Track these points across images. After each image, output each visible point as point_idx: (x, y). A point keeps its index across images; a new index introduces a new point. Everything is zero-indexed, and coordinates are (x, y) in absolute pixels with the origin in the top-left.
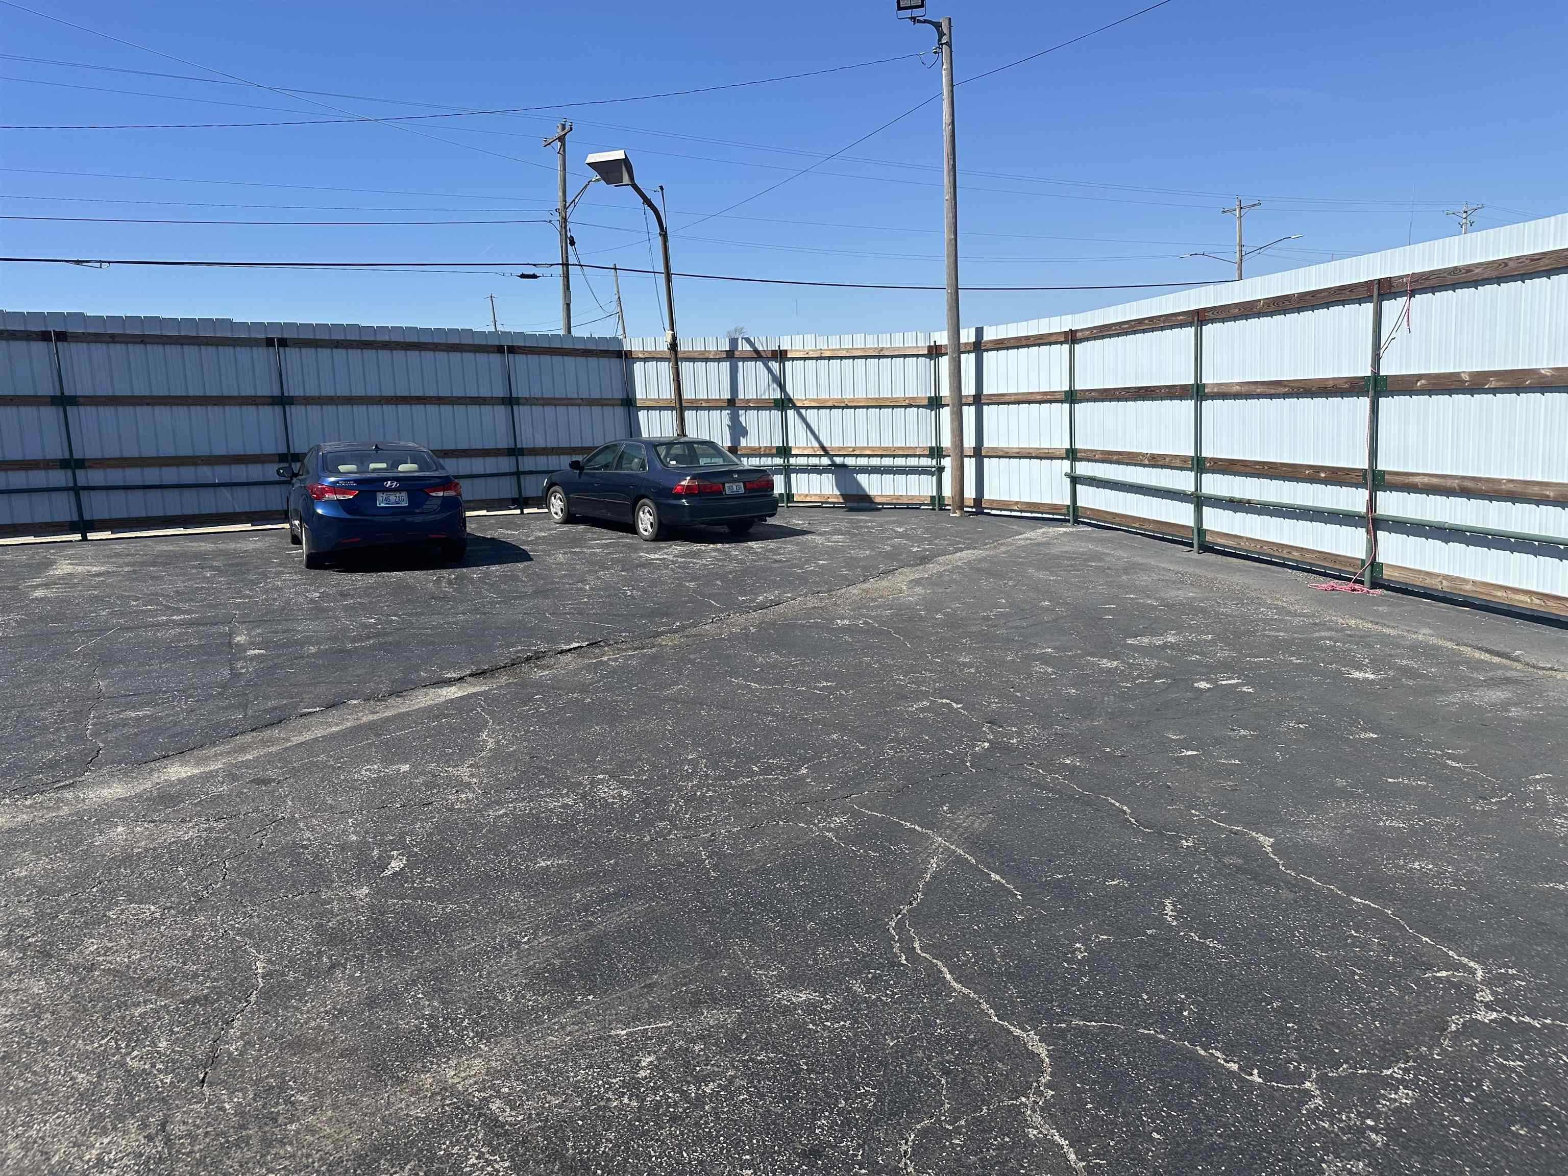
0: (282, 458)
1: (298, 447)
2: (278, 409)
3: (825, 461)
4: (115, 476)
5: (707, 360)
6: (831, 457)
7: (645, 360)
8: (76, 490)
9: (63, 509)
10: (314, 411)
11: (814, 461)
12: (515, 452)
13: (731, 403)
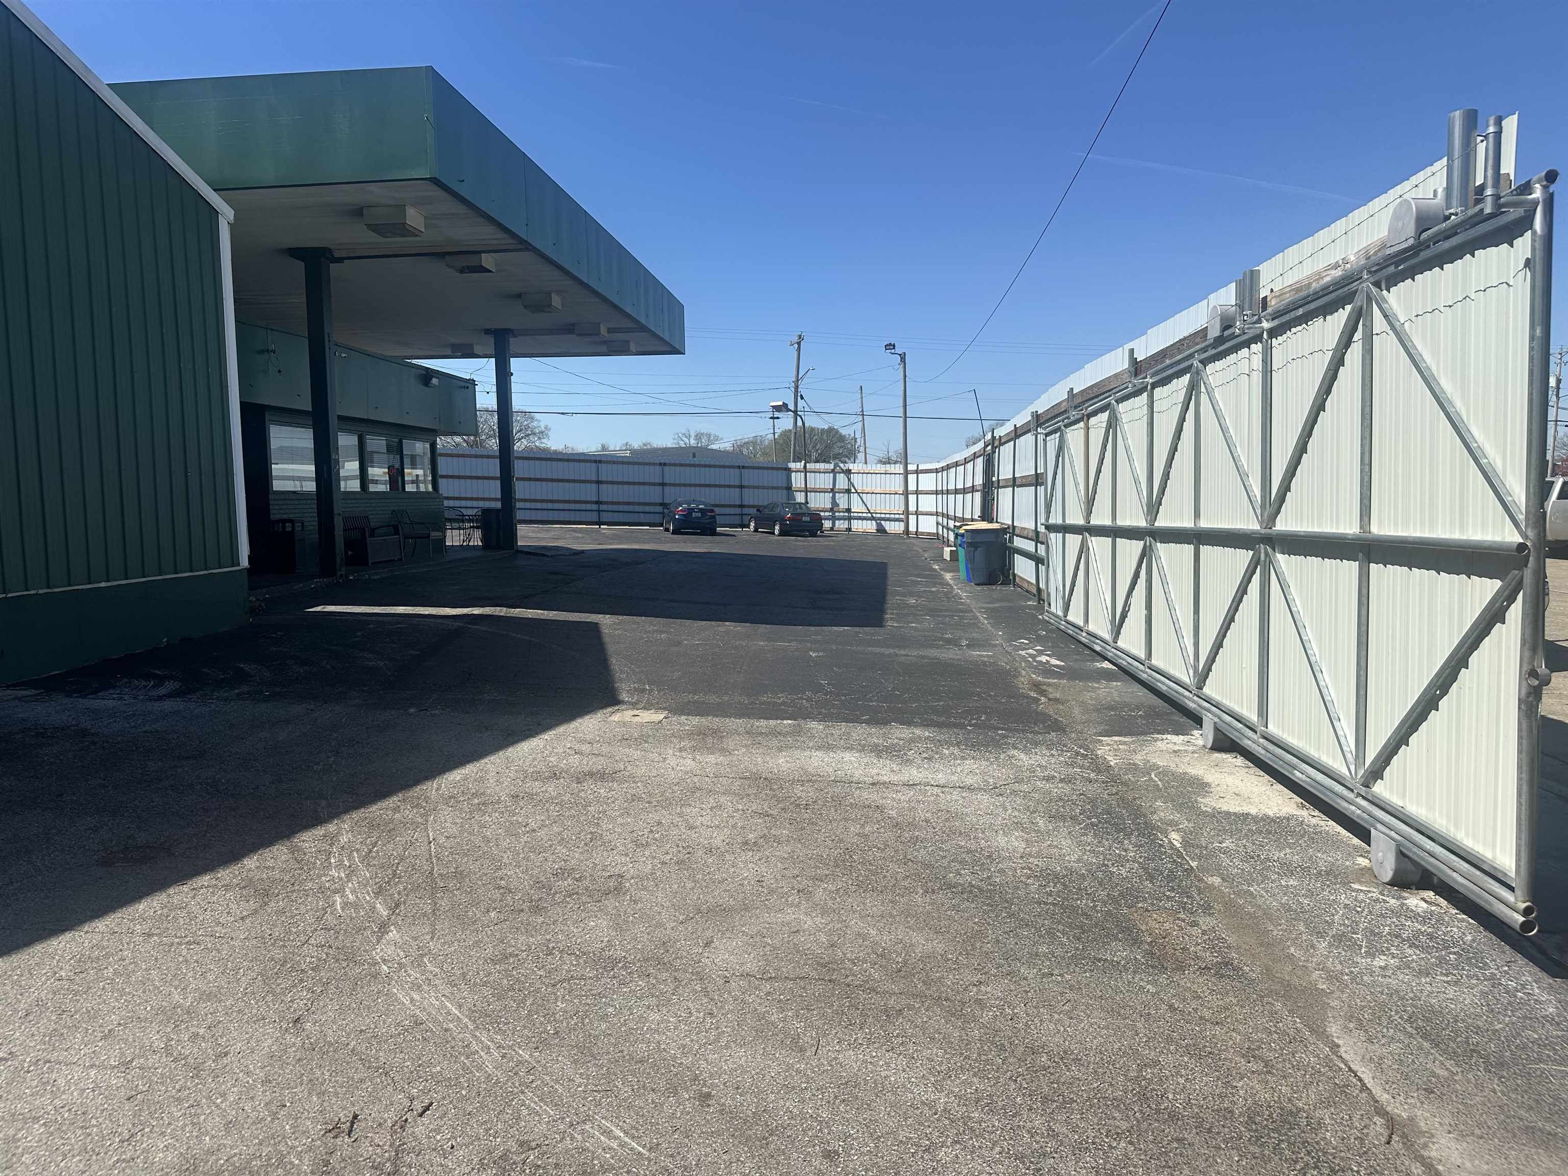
0: (661, 504)
1: (667, 501)
2: (661, 487)
3: (869, 515)
4: (611, 507)
5: (820, 472)
6: (871, 513)
7: (796, 472)
8: (599, 511)
9: (594, 517)
10: (673, 488)
11: (865, 515)
12: (741, 506)
13: (832, 490)
